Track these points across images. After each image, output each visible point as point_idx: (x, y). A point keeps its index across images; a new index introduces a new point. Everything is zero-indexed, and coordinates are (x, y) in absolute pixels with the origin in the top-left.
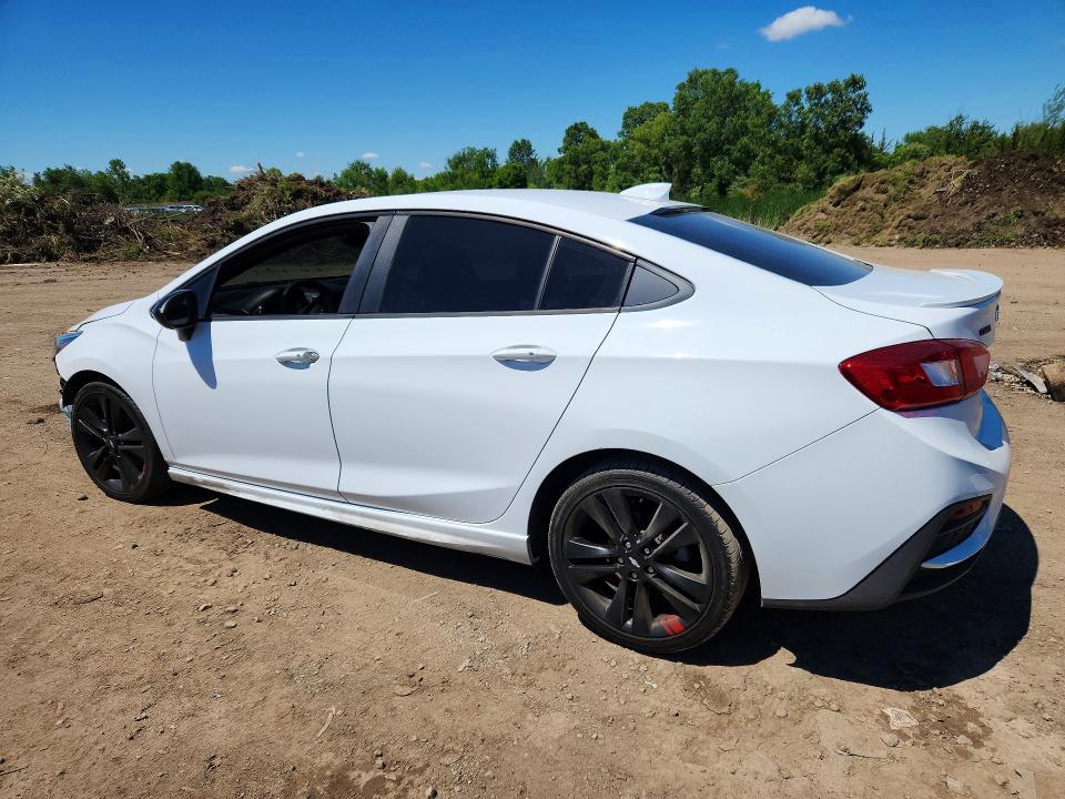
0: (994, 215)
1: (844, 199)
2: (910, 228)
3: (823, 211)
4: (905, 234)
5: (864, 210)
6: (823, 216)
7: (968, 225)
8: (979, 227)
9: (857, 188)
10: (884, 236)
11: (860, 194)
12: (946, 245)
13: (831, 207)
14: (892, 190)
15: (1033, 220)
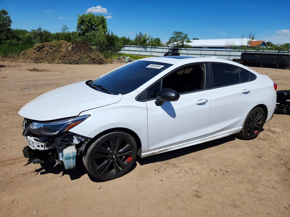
0: (82, 56)
1: (40, 50)
2: (63, 59)
3: (34, 53)
4: (62, 60)
5: (48, 53)
6: (34, 54)
7: (77, 59)
8: (80, 59)
9: (43, 47)
10: (56, 61)
11: (44, 49)
12: (74, 64)
13: (36, 52)
14: (54, 49)
15: (89, 58)
